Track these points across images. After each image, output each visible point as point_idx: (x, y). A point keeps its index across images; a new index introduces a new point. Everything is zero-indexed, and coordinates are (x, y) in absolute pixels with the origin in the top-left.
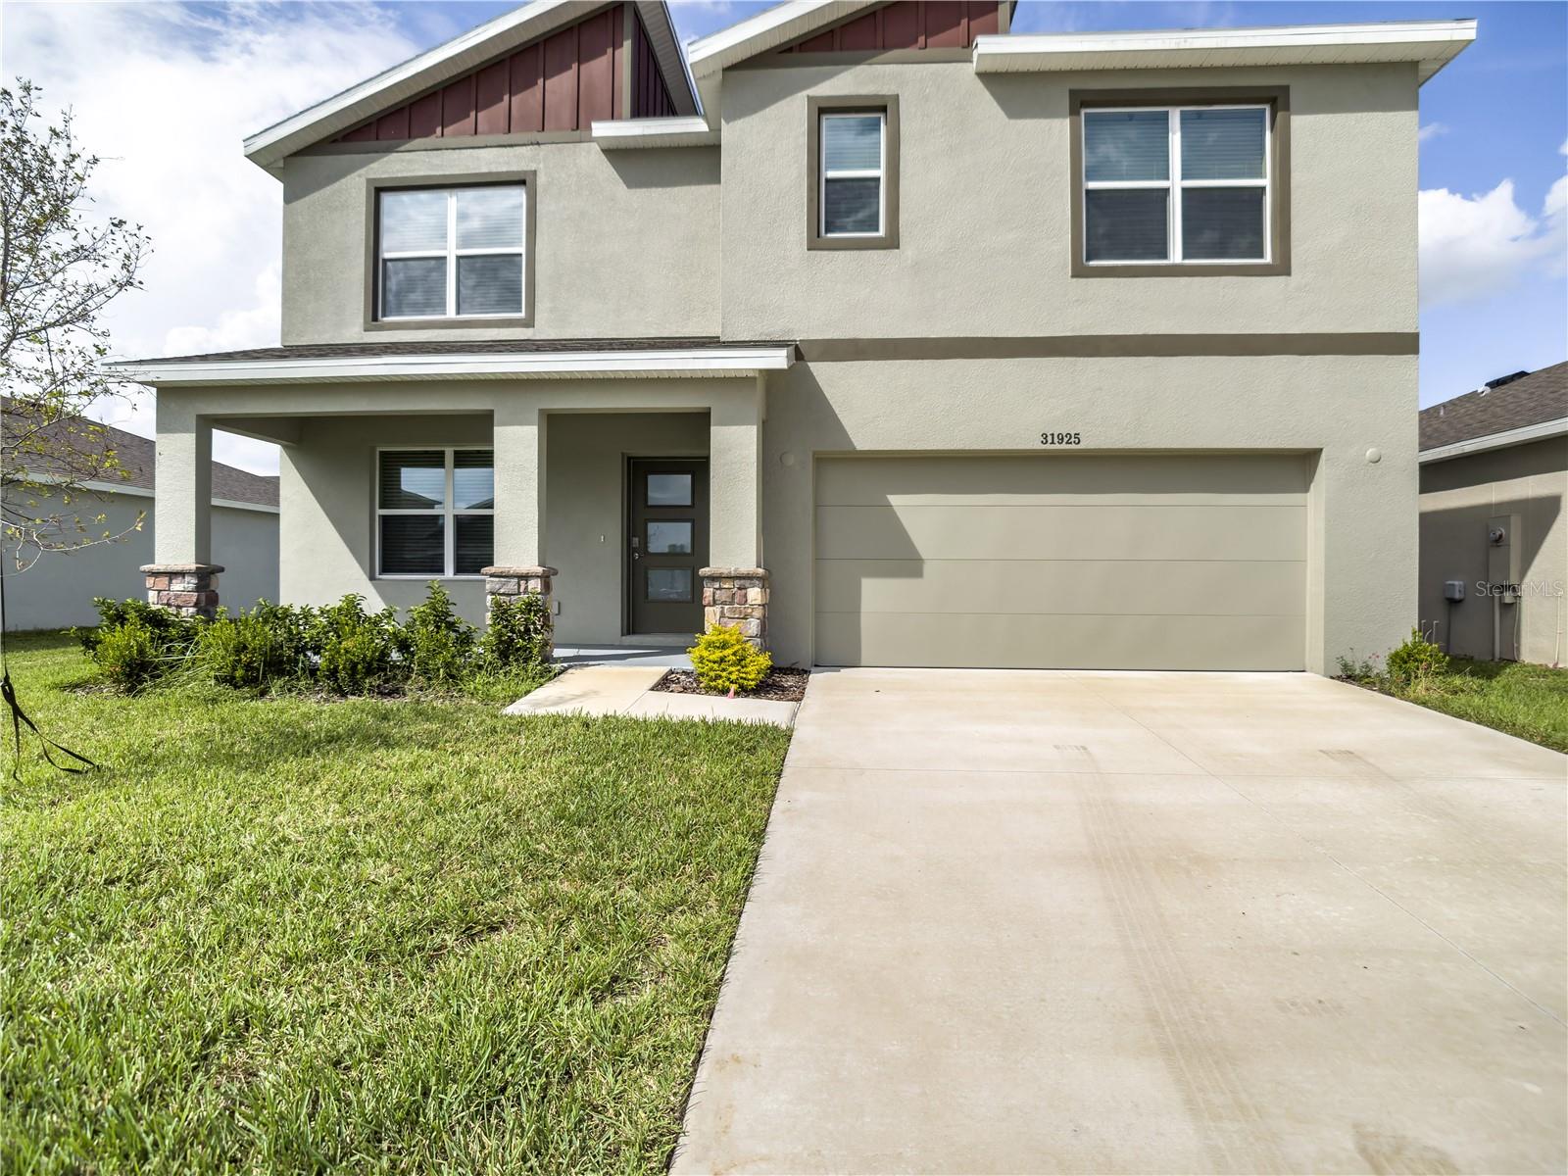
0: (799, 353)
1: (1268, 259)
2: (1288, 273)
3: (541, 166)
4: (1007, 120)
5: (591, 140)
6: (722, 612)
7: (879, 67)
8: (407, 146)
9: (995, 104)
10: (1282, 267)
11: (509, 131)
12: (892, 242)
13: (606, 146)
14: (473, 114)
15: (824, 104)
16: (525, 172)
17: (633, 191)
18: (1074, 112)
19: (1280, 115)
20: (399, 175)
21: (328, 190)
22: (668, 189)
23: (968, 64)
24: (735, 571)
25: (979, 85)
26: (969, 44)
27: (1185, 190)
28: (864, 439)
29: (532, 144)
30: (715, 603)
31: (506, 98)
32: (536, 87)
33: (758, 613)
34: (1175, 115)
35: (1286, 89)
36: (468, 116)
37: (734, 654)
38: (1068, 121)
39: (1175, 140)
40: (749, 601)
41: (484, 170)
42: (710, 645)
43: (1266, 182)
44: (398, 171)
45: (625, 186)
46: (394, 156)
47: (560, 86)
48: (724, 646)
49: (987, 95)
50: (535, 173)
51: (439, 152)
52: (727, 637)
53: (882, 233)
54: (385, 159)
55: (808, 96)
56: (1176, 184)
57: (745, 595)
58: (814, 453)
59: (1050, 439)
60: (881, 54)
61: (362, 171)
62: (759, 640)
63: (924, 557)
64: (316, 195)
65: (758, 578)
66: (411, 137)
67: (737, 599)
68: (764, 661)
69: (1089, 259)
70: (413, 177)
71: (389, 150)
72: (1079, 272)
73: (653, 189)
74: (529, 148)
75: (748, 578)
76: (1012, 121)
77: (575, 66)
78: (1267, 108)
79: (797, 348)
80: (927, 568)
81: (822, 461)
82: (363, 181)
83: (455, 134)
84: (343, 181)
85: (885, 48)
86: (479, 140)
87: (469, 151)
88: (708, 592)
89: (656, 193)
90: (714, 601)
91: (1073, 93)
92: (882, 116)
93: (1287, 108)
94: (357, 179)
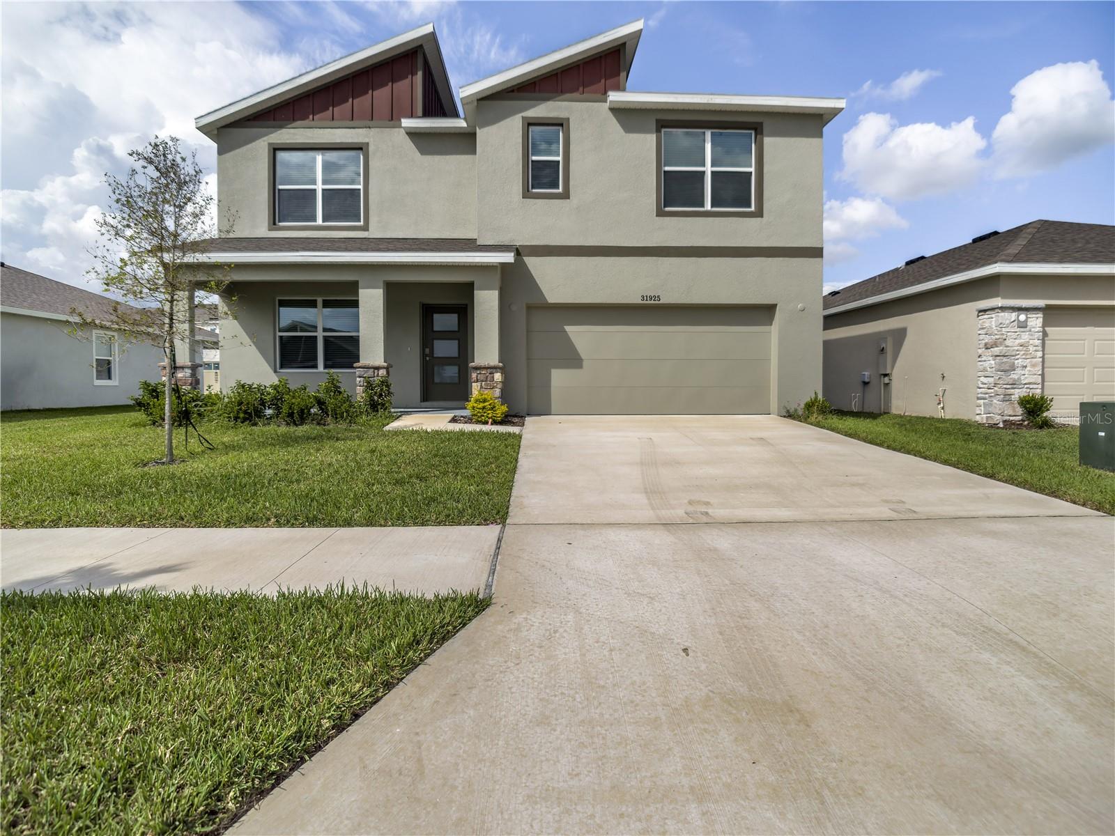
0: (518, 252)
1: (753, 209)
2: (762, 216)
3: (372, 140)
4: (624, 133)
5: (401, 127)
6: (481, 385)
7: (559, 102)
8: (293, 125)
9: (618, 125)
10: (759, 213)
11: (352, 120)
12: (566, 195)
13: (408, 131)
14: (331, 108)
15: (531, 121)
16: (363, 143)
17: (424, 156)
18: (658, 131)
19: (758, 136)
20: (288, 142)
21: (244, 149)
22: (444, 157)
23: (604, 104)
24: (488, 364)
25: (610, 115)
26: (605, 93)
27: (712, 172)
28: (553, 297)
29: (366, 128)
30: (477, 381)
31: (350, 100)
32: (367, 96)
33: (500, 386)
34: (708, 134)
35: (761, 124)
36: (328, 109)
37: (490, 405)
38: (655, 135)
39: (708, 147)
40: (495, 380)
41: (338, 141)
42: (477, 401)
43: (752, 169)
44: (288, 139)
45: (419, 154)
46: (284, 131)
47: (381, 95)
48: (485, 401)
49: (614, 121)
50: (368, 143)
51: (311, 129)
52: (486, 396)
53: (560, 190)
54: (279, 132)
55: (522, 117)
56: (708, 169)
57: (493, 377)
58: (527, 304)
59: (645, 298)
60: (560, 95)
61: (265, 138)
62: (500, 400)
63: (583, 358)
64: (237, 151)
65: (500, 368)
66: (294, 120)
67: (488, 380)
68: (504, 408)
69: (665, 207)
70: (296, 143)
71: (281, 127)
72: (660, 213)
73: (435, 156)
74: (365, 129)
75: (495, 368)
76: (627, 134)
77: (390, 84)
78: (753, 132)
79: (517, 249)
80: (585, 364)
81: (530, 308)
82: (266, 143)
83: (321, 119)
84: (254, 143)
85: (562, 92)
86: (335, 123)
87: (329, 130)
88: (474, 375)
89: (437, 158)
90: (477, 380)
91: (658, 121)
92: (561, 128)
93: (762, 133)
94: (262, 143)
